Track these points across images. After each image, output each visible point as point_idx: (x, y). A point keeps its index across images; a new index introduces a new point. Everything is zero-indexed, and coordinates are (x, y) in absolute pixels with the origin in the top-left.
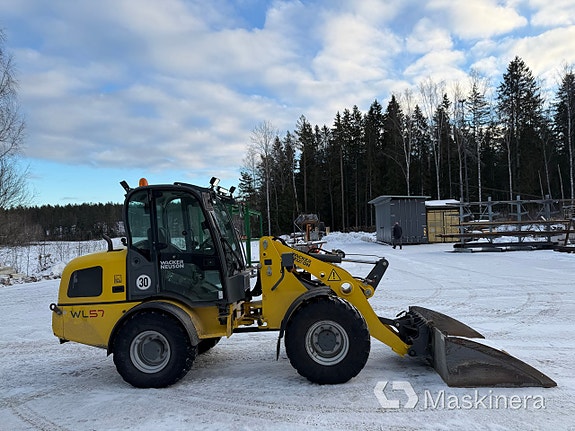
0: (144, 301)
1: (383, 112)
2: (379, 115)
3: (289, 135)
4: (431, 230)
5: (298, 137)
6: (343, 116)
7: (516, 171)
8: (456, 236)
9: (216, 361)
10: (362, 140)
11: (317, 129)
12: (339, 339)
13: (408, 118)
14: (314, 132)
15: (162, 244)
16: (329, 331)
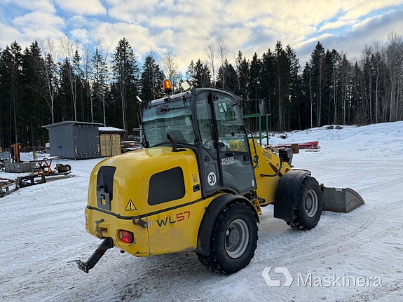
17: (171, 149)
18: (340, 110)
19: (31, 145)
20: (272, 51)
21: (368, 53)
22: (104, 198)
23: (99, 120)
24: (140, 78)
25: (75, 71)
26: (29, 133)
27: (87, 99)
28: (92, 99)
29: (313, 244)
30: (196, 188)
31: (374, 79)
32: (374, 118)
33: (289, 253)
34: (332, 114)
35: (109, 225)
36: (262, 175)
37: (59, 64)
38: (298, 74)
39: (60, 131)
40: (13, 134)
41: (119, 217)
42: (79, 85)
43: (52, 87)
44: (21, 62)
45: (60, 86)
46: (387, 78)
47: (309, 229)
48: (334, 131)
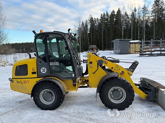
0: (44, 77)
1: (116, 13)
2: (114, 14)
3: (86, 21)
4: (131, 50)
5: (89, 21)
6: (103, 15)
7: (156, 31)
8: (139, 52)
9: (71, 97)
10: (109, 22)
11: (95, 19)
12: (121, 93)
13: (123, 15)
14: (94, 20)
15: (50, 56)
16: (117, 90)
30: (34, 73)
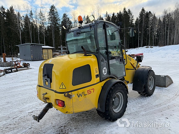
4: (44, 56)
17: (84, 54)
18: (151, 39)
19: (11, 54)
20: (121, 12)
21: (165, 13)
22: (47, 81)
23: (42, 42)
24: (61, 24)
25: (31, 20)
26: (10, 49)
27: (36, 33)
28: (39, 33)
29: (154, 104)
30: (97, 76)
31: (168, 25)
32: (167, 43)
33: (143, 109)
34: (148, 41)
35: (50, 96)
36: (127, 69)
37: (23, 17)
38: (133, 23)
39: (25, 48)
40: (3, 49)
41: (56, 92)
42: (33, 27)
43: (20, 28)
44: (5, 16)
45: (24, 27)
46: (173, 24)
47: (150, 96)
48: (149, 49)
